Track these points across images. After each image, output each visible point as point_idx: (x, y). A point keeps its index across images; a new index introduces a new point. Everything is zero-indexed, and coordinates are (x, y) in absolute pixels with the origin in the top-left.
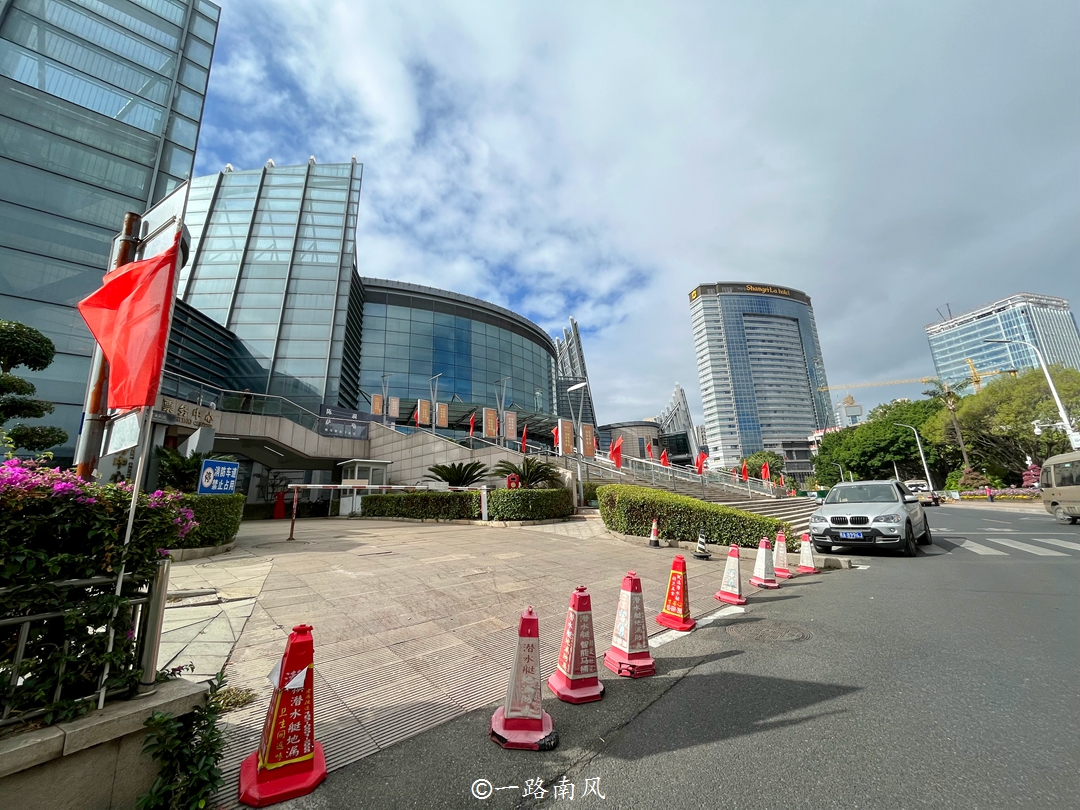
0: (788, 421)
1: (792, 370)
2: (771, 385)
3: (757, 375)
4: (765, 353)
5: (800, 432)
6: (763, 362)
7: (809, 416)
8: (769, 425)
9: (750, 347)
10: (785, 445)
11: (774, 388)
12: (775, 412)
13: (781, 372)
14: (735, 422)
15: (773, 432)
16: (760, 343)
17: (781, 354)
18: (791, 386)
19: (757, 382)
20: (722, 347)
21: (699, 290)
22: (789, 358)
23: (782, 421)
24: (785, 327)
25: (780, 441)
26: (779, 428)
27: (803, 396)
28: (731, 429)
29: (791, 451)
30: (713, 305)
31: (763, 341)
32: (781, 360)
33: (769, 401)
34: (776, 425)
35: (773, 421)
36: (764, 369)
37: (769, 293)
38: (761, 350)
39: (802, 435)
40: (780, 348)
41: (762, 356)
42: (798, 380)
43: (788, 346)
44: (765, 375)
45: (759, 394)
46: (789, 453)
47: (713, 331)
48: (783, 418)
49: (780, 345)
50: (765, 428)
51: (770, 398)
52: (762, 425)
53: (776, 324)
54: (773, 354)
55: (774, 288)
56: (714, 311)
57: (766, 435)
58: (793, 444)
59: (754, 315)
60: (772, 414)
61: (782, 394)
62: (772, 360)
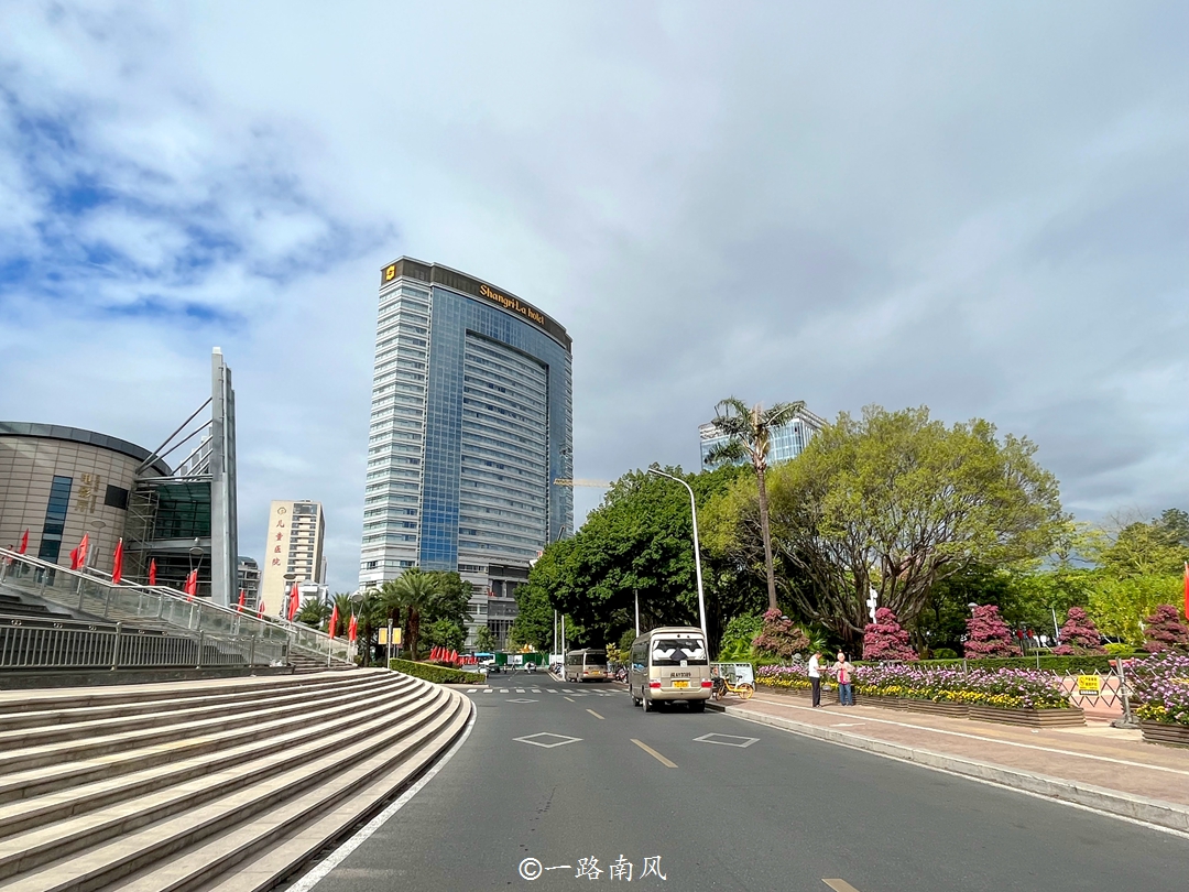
0: (505, 529)
1: (526, 445)
2: (489, 463)
3: (470, 441)
4: (490, 408)
5: (519, 550)
6: (483, 421)
7: (539, 526)
8: (473, 532)
9: (467, 389)
10: (493, 569)
11: (494, 469)
12: (488, 510)
13: (510, 445)
14: (415, 518)
15: (479, 544)
16: (485, 388)
17: (514, 415)
18: (520, 471)
19: (468, 452)
20: (420, 377)
21: (401, 267)
22: (526, 424)
23: (495, 528)
24: (527, 372)
25: (485, 563)
26: (489, 539)
27: (536, 492)
28: (408, 531)
29: (500, 582)
30: (419, 299)
31: (491, 386)
32: (511, 424)
33: (481, 490)
34: (486, 533)
35: (481, 526)
36: (483, 433)
37: (514, 310)
38: (484, 399)
39: (522, 556)
40: (514, 405)
41: (484, 410)
42: (532, 464)
43: (527, 404)
44: (483, 444)
45: (468, 475)
46: (497, 584)
47: (410, 344)
48: (498, 523)
49: (515, 399)
50: (467, 537)
51: (484, 485)
52: (461, 531)
53: (515, 364)
54: (503, 411)
55: (523, 304)
56: (419, 311)
57: (465, 549)
58: (505, 570)
59: (484, 338)
60: (482, 514)
61: (505, 483)
62: (499, 420)
